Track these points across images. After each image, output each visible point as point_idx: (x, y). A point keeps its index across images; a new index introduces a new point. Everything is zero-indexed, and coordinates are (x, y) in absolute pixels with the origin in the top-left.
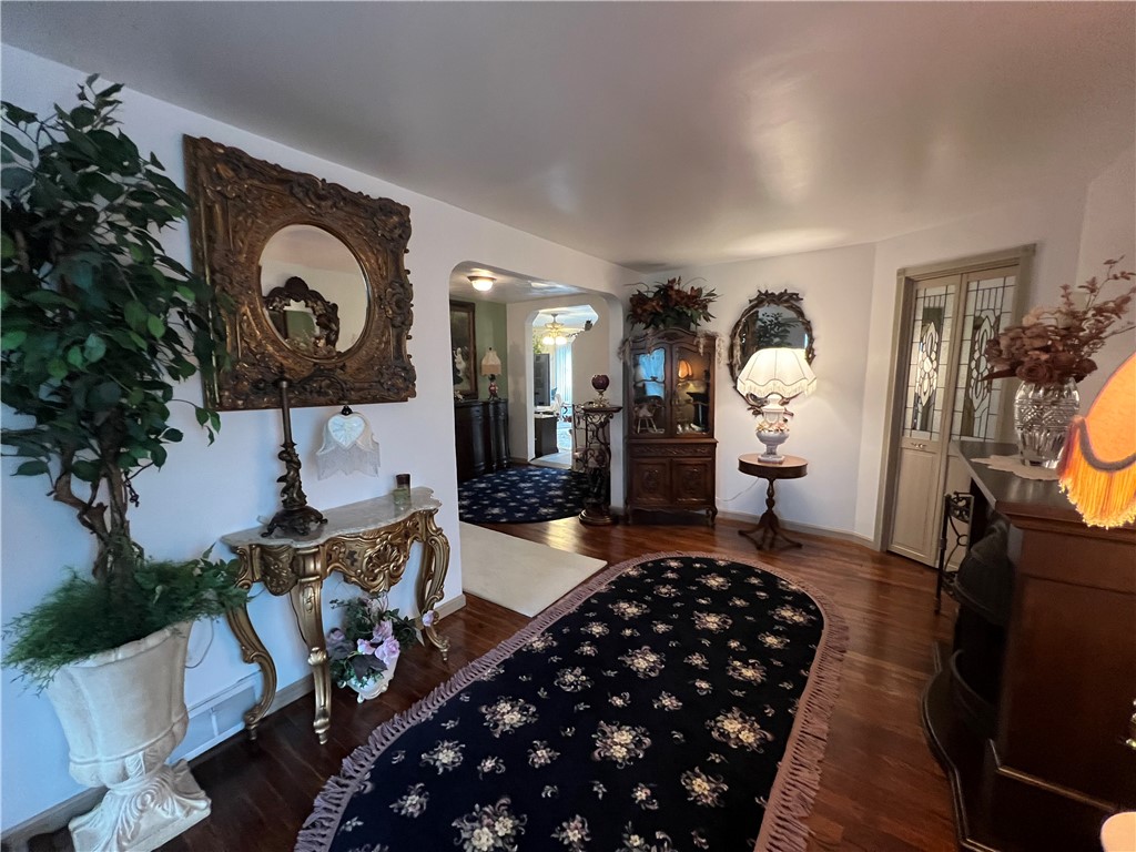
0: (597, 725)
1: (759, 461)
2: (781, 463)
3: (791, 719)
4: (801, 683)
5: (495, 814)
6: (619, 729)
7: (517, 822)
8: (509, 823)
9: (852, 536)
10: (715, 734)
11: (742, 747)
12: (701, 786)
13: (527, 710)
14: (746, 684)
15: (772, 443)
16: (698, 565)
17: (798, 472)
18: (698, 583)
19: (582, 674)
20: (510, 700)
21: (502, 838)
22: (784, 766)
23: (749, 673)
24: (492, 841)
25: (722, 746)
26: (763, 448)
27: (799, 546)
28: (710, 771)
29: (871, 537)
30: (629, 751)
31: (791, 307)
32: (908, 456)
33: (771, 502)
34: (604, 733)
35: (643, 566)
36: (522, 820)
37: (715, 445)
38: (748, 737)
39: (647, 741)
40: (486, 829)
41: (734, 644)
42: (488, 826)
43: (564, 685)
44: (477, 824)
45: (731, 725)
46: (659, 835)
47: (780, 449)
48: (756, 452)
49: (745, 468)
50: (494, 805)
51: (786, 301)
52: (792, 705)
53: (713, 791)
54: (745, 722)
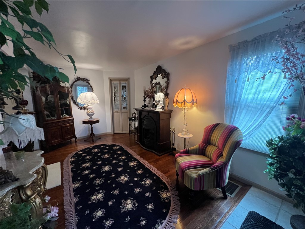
0: (117, 181)
1: (89, 120)
2: (94, 120)
3: (135, 158)
4: (130, 154)
5: (125, 203)
6: (121, 178)
7: (129, 199)
8: (129, 201)
9: (107, 133)
10: (132, 166)
11: (136, 165)
12: (139, 172)
13: (100, 192)
14: (125, 159)
15: (91, 115)
16: (87, 150)
17: (97, 122)
18: (93, 153)
19: (99, 179)
20: (93, 195)
21: (131, 202)
22: (142, 162)
23: (123, 158)
24: (131, 205)
25: (134, 167)
26: (89, 117)
27: (100, 138)
28: (138, 169)
29: (111, 132)
30: (126, 178)
31: (87, 82)
32: (115, 114)
33: (92, 130)
34: (120, 180)
35: (73, 157)
36: (130, 198)
37: (73, 119)
38: (135, 163)
39: (126, 175)
40: (127, 206)
41: (115, 156)
42: (127, 205)
43: (99, 183)
44: (125, 207)
45: (132, 164)
46: (144, 179)
47: (93, 117)
48: (87, 118)
49: (84, 123)
50: (123, 203)
51: (85, 81)
52: (133, 157)
53: (141, 171)
54: (132, 162)
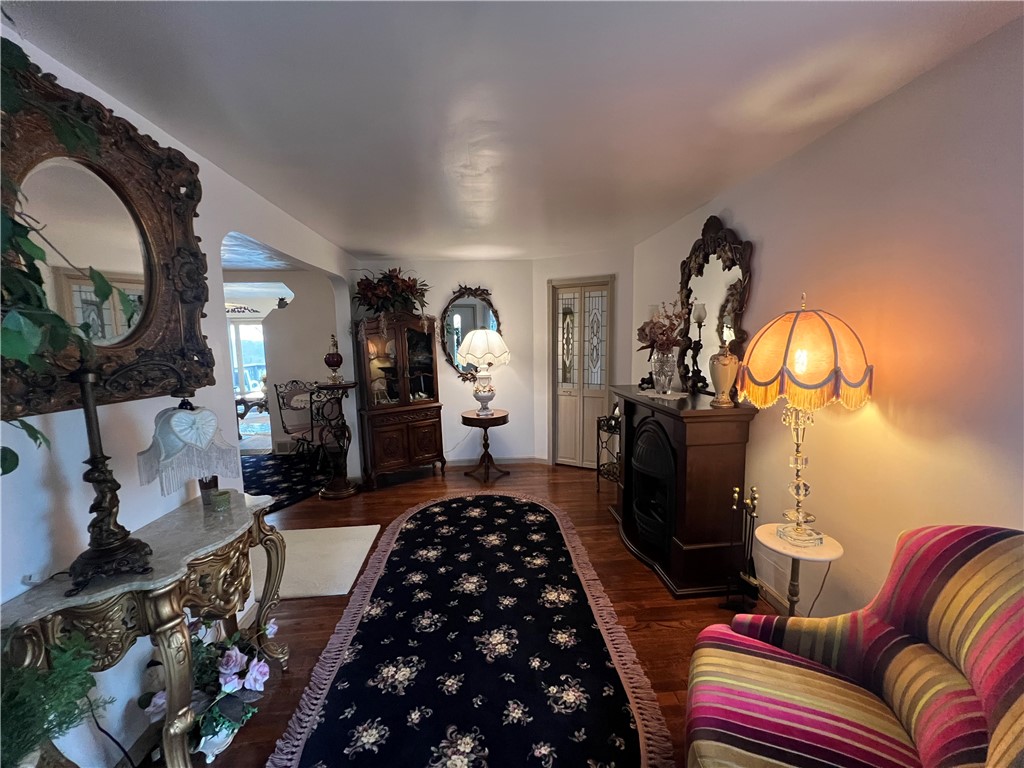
0: (474, 641)
2: (492, 415)
3: (576, 576)
4: (567, 554)
5: (452, 743)
6: (490, 635)
7: (473, 735)
8: (468, 739)
9: (533, 459)
10: (548, 605)
11: (566, 604)
12: (562, 638)
13: (411, 661)
16: (455, 505)
17: (503, 420)
18: (465, 518)
19: (434, 614)
20: (388, 663)
21: (472, 752)
22: (591, 602)
23: (538, 562)
25: (556, 610)
26: (479, 405)
27: (508, 473)
28: (560, 626)
29: (546, 457)
30: (507, 644)
31: (484, 300)
32: (562, 400)
33: (486, 446)
34: (483, 643)
36: (476, 731)
37: (440, 407)
38: (565, 597)
39: (514, 631)
40: (454, 757)
41: (517, 548)
42: (454, 753)
43: (426, 628)
44: (444, 759)
45: (552, 596)
49: (467, 421)
53: (570, 636)
54: (557, 590)
